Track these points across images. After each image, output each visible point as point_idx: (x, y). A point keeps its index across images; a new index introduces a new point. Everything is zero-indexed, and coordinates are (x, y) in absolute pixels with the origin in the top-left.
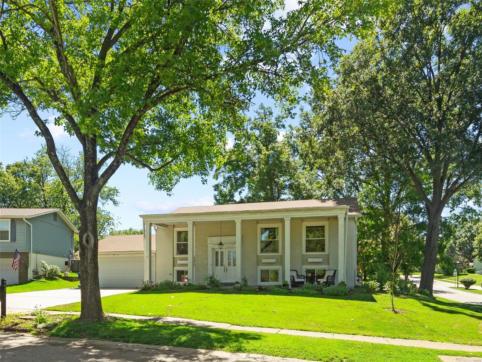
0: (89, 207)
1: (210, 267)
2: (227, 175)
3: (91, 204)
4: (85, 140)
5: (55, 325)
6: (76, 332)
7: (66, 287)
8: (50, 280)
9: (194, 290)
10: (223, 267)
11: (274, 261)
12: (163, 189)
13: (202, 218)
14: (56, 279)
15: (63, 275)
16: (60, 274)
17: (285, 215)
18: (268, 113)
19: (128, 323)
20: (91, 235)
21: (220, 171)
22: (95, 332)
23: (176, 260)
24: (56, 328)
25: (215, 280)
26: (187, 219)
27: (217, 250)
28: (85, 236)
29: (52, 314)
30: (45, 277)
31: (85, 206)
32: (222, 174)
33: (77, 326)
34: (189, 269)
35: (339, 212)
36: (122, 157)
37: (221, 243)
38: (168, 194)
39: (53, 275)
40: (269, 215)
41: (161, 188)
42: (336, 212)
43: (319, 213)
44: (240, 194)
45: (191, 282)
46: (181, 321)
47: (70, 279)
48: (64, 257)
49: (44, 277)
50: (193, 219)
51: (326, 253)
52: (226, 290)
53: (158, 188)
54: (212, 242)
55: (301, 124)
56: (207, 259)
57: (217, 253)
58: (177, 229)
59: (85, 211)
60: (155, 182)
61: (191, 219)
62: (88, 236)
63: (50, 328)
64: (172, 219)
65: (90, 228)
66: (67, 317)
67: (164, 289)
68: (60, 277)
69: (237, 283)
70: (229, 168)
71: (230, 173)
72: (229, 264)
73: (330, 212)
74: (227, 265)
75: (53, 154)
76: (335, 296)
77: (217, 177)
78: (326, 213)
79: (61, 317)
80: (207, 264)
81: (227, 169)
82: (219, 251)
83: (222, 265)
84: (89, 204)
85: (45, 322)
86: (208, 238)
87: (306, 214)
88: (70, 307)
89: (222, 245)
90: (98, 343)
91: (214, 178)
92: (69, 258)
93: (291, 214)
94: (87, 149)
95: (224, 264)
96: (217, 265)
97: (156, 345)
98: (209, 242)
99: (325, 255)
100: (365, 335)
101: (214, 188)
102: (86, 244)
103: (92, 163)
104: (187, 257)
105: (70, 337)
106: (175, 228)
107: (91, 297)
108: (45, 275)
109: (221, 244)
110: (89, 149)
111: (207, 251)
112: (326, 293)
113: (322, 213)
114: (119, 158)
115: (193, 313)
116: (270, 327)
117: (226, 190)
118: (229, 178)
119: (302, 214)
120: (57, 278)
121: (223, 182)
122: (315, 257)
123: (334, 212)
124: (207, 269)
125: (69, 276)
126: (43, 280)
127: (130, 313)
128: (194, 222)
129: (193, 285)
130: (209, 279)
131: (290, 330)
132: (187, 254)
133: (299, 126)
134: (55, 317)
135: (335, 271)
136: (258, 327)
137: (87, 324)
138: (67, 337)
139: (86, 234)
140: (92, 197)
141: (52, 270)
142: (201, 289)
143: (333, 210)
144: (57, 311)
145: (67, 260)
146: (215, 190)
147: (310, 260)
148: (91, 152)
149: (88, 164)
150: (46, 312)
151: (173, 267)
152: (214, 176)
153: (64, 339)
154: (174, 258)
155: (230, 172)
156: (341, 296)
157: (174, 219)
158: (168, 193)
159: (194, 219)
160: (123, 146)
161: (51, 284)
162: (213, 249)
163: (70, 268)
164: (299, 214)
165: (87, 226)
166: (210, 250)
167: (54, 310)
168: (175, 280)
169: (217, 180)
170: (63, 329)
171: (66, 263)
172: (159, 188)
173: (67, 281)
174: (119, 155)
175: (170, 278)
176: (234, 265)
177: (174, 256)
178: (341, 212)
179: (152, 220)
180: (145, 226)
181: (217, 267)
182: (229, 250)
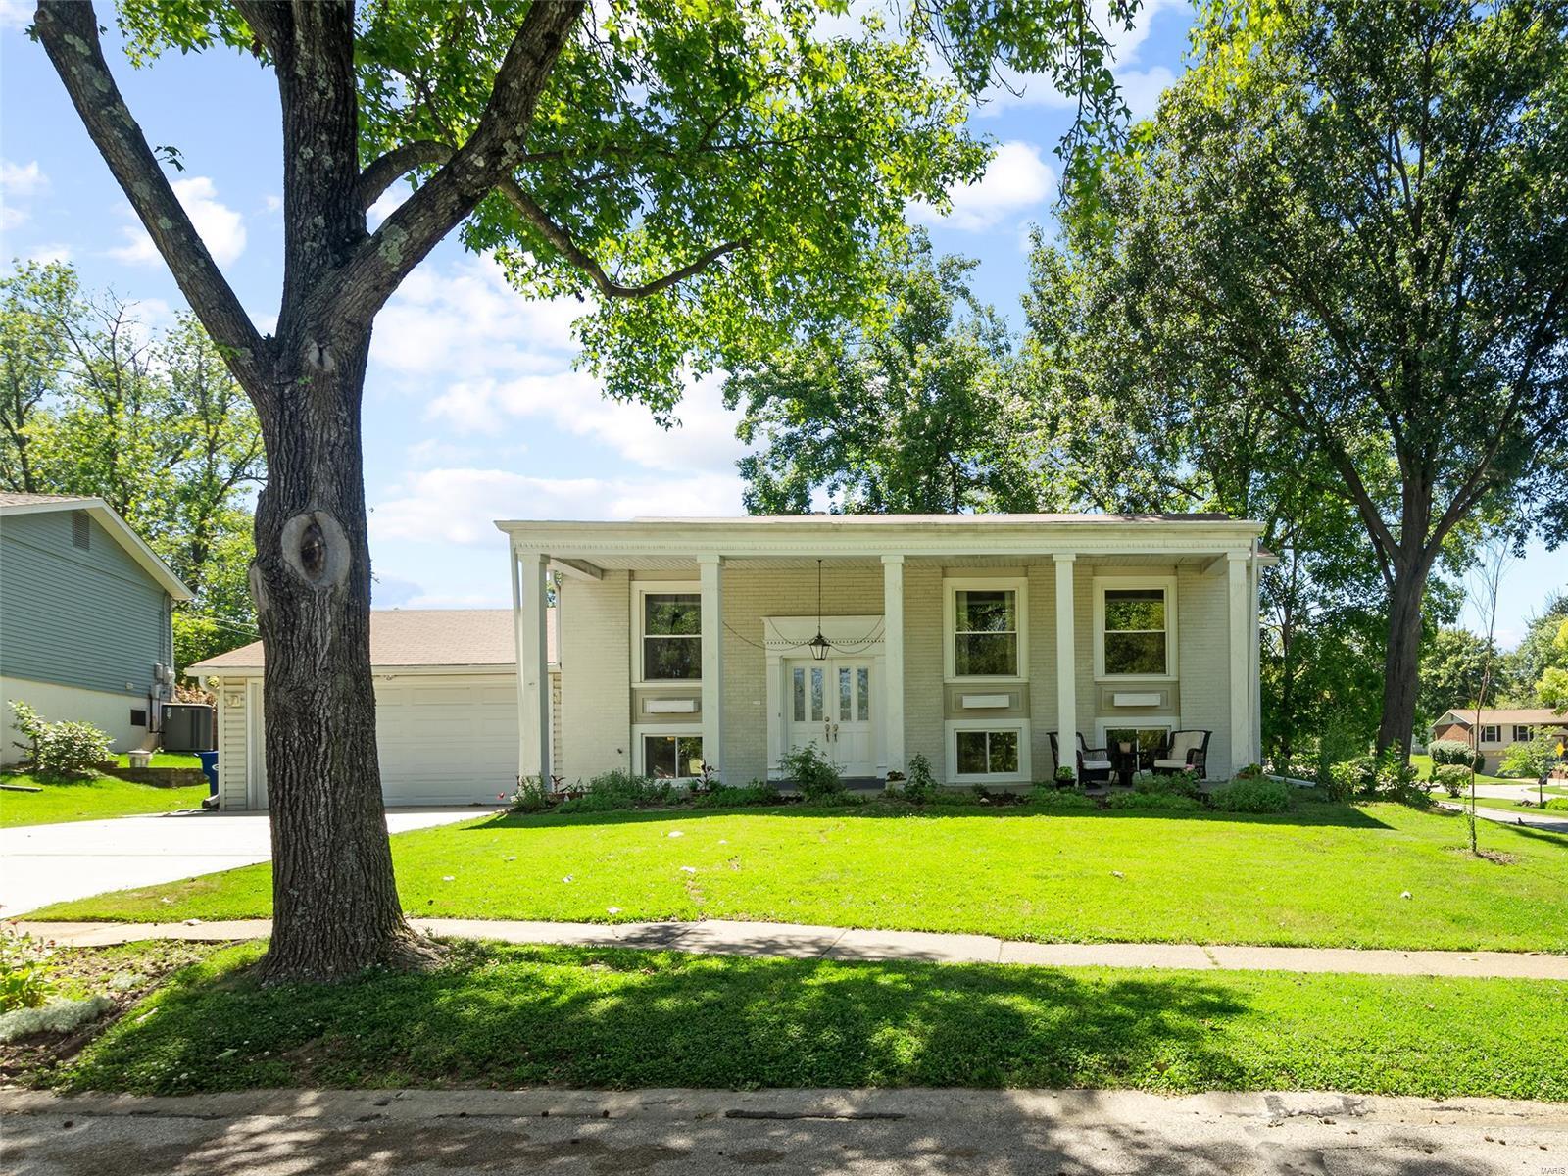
0: (321, 378)
1: (774, 725)
2: (783, 432)
3: (330, 363)
4: (291, 24)
5: (103, 1014)
6: (257, 1047)
7: (143, 811)
8: (59, 784)
9: (740, 804)
10: (821, 725)
11: (1003, 701)
12: (636, 396)
14: (88, 780)
15: (124, 763)
16: (110, 757)
17: (1058, 543)
18: (916, 247)
19: (552, 974)
20: (331, 525)
21: (761, 416)
22: (380, 1036)
23: (639, 698)
24: (114, 1034)
25: (820, 766)
26: (700, 544)
27: (799, 665)
28: (294, 527)
29: (79, 943)
30: (34, 773)
31: (295, 370)
32: (766, 425)
33: (254, 1009)
34: (709, 729)
35: (1231, 543)
36: (519, 131)
37: (820, 637)
38: (658, 420)
39: (70, 765)
40: (1000, 543)
41: (628, 389)
42: (1221, 543)
43: (1169, 543)
44: (831, 495)
45: (715, 777)
46: (782, 940)
47: (162, 779)
48: (126, 692)
49: (27, 773)
50: (720, 544)
51: (1171, 676)
52: (866, 802)
53: (617, 387)
54: (785, 637)
55: (1034, 285)
56: (763, 697)
57: (800, 676)
58: (643, 587)
59: (293, 395)
60: (603, 360)
61: (714, 544)
62: (313, 529)
63: (68, 1035)
65: (326, 489)
66: (178, 956)
67: (616, 806)
68: (109, 769)
69: (895, 777)
70: (791, 409)
71: (795, 424)
72: (845, 716)
73: (1205, 542)
74: (837, 715)
75: (81, 47)
76: (1255, 812)
77: (750, 436)
78: (1189, 542)
79: (137, 960)
80: (764, 716)
81: (785, 410)
82: (808, 667)
83: (817, 717)
84: (321, 361)
85: (32, 1001)
86: (766, 619)
87: (1126, 543)
88: (181, 898)
89: (825, 644)
90: (415, 1107)
91: (739, 436)
92: (151, 698)
93: (1079, 543)
94: (301, 72)
95: (826, 713)
96: (799, 716)
97: (772, 1085)
98: (769, 633)
99: (1168, 683)
100: (1501, 950)
101: (739, 471)
102: (301, 572)
103: (333, 153)
104: (700, 689)
105: (220, 1088)
106: (635, 584)
107: (336, 848)
108: (34, 761)
109: (820, 641)
110: (311, 74)
111: (764, 667)
112: (1227, 802)
113: (1180, 542)
114: (500, 130)
115: (807, 897)
116: (1155, 941)
117: (781, 481)
118: (791, 440)
119: (1115, 543)
120: (95, 772)
121: (773, 453)
122: (1135, 690)
123: (1216, 542)
124: (765, 731)
125: (151, 766)
126: (24, 782)
127: (518, 914)
128: (723, 558)
129: (724, 789)
130: (797, 765)
131: (1233, 948)
132: (699, 676)
133: (1030, 292)
134: (98, 960)
135: (1208, 734)
136: (1110, 940)
137: (320, 995)
138: (197, 1086)
139: (304, 518)
140: (336, 325)
141: (69, 743)
142: (766, 799)
143: (1212, 535)
144: (107, 920)
145: (141, 704)
146: (745, 475)
147: (1120, 700)
148: (323, 93)
149: (308, 153)
150: (37, 930)
151: (632, 723)
152: (740, 428)
153: (176, 1103)
154: (631, 690)
155: (792, 421)
156: (1273, 811)
158: (662, 415)
159: (725, 544)
160: (528, 69)
161: (62, 800)
162: (785, 660)
163: (153, 736)
164: (1105, 543)
165: (307, 477)
166: (773, 662)
167: (85, 920)
168: (640, 770)
169: (748, 443)
170: (153, 1033)
171: (138, 718)
172: (620, 388)
173: (142, 787)
174: (504, 114)
175: (621, 766)
176: (864, 715)
177: (634, 686)
178: (1236, 542)
179: (550, 542)
180: (520, 564)
181: (799, 724)
182: (844, 665)
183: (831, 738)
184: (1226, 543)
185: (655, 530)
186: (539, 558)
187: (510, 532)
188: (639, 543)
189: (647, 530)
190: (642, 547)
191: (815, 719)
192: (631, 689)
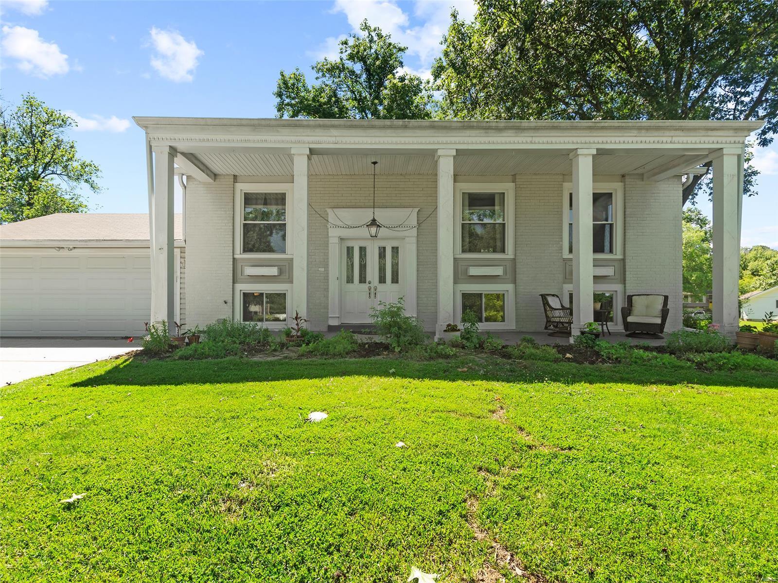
1: (334, 286)
10: (365, 286)
11: (498, 271)
13: (339, 139)
23: (239, 265)
26: (293, 138)
27: (350, 244)
37: (374, 220)
42: (720, 139)
43: (676, 140)
51: (618, 255)
54: (345, 222)
56: (326, 266)
57: (350, 250)
58: (244, 187)
61: (306, 139)
64: (243, 138)
72: (382, 280)
73: (707, 139)
74: (377, 279)
78: (693, 140)
80: (326, 279)
82: (356, 246)
83: (362, 280)
86: (329, 211)
87: (639, 140)
89: (377, 226)
93: (600, 139)
95: (369, 278)
96: (350, 280)
98: (332, 220)
99: (616, 260)
104: (284, 260)
106: (237, 185)
109: (374, 223)
111: (327, 244)
113: (685, 139)
123: (715, 139)
124: (326, 290)
128: (312, 151)
132: (284, 250)
143: (714, 133)
151: (234, 283)
157: (251, 138)
162: (342, 239)
164: (622, 139)
166: (333, 241)
168: (238, 316)
175: (226, 314)
176: (395, 280)
177: (236, 256)
178: (732, 139)
179: (177, 136)
180: (154, 154)
181: (350, 285)
182: (382, 244)
183: (372, 295)
184: (724, 139)
185: (260, 125)
186: (167, 149)
187: (146, 127)
188: (247, 137)
189: (254, 125)
190: (249, 141)
191: (361, 282)
192: (234, 259)
